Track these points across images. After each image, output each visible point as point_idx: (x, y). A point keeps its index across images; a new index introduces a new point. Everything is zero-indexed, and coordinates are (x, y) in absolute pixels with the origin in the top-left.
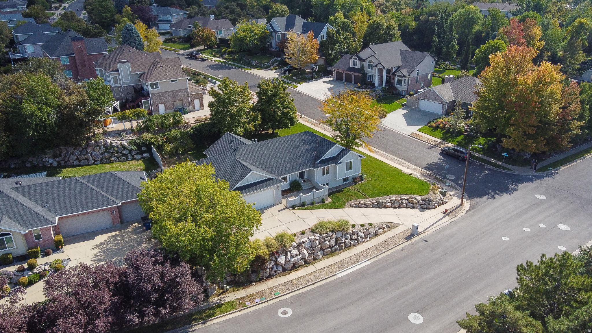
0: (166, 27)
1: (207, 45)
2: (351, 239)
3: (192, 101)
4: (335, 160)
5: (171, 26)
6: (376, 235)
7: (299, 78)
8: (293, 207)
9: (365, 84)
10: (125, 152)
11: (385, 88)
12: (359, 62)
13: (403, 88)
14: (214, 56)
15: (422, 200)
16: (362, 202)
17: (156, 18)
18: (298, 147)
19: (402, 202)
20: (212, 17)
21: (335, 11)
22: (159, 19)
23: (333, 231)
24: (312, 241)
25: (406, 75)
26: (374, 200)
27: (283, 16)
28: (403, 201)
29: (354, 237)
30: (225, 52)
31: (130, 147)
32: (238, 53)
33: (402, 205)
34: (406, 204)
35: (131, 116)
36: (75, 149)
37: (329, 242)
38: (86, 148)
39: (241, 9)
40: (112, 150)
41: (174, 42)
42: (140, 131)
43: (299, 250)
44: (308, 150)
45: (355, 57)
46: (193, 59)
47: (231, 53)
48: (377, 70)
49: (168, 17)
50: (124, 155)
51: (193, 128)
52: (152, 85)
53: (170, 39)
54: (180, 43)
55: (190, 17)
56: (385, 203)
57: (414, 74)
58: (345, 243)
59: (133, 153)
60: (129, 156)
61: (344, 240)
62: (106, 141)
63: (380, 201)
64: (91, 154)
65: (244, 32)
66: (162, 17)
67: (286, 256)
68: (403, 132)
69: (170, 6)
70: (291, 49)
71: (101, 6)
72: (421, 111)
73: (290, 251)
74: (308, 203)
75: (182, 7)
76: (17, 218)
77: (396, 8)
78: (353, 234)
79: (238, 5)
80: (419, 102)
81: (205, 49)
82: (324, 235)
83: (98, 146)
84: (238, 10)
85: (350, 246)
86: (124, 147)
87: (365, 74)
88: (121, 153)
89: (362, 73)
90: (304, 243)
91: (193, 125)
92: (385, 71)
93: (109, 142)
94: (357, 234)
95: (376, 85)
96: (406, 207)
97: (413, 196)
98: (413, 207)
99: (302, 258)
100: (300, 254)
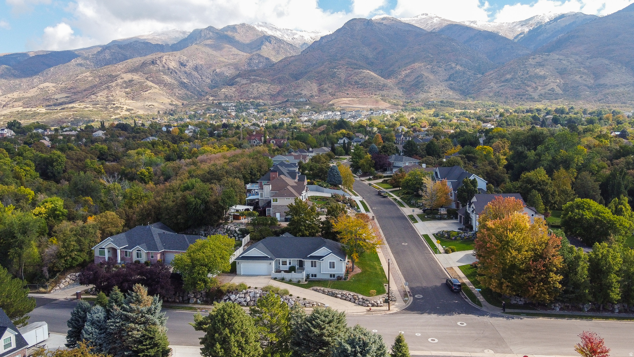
4: (321, 258)
5: (398, 171)
8: (275, 278)
9: (466, 227)
16: (322, 289)
17: (390, 164)
19: (348, 297)
20: (424, 165)
26: (330, 290)
31: (239, 232)
34: (351, 299)
35: (246, 214)
36: (214, 228)
38: (218, 229)
49: (401, 164)
53: (386, 181)
56: (337, 294)
63: (334, 292)
66: (396, 164)
67: (236, 296)
68: (444, 265)
69: (412, 155)
73: (239, 294)
74: (287, 279)
78: (286, 299)
86: (235, 232)
87: (467, 218)
93: (229, 227)
95: (474, 229)
96: (350, 301)
97: (358, 295)
98: (354, 302)
99: (245, 301)
100: (245, 298)
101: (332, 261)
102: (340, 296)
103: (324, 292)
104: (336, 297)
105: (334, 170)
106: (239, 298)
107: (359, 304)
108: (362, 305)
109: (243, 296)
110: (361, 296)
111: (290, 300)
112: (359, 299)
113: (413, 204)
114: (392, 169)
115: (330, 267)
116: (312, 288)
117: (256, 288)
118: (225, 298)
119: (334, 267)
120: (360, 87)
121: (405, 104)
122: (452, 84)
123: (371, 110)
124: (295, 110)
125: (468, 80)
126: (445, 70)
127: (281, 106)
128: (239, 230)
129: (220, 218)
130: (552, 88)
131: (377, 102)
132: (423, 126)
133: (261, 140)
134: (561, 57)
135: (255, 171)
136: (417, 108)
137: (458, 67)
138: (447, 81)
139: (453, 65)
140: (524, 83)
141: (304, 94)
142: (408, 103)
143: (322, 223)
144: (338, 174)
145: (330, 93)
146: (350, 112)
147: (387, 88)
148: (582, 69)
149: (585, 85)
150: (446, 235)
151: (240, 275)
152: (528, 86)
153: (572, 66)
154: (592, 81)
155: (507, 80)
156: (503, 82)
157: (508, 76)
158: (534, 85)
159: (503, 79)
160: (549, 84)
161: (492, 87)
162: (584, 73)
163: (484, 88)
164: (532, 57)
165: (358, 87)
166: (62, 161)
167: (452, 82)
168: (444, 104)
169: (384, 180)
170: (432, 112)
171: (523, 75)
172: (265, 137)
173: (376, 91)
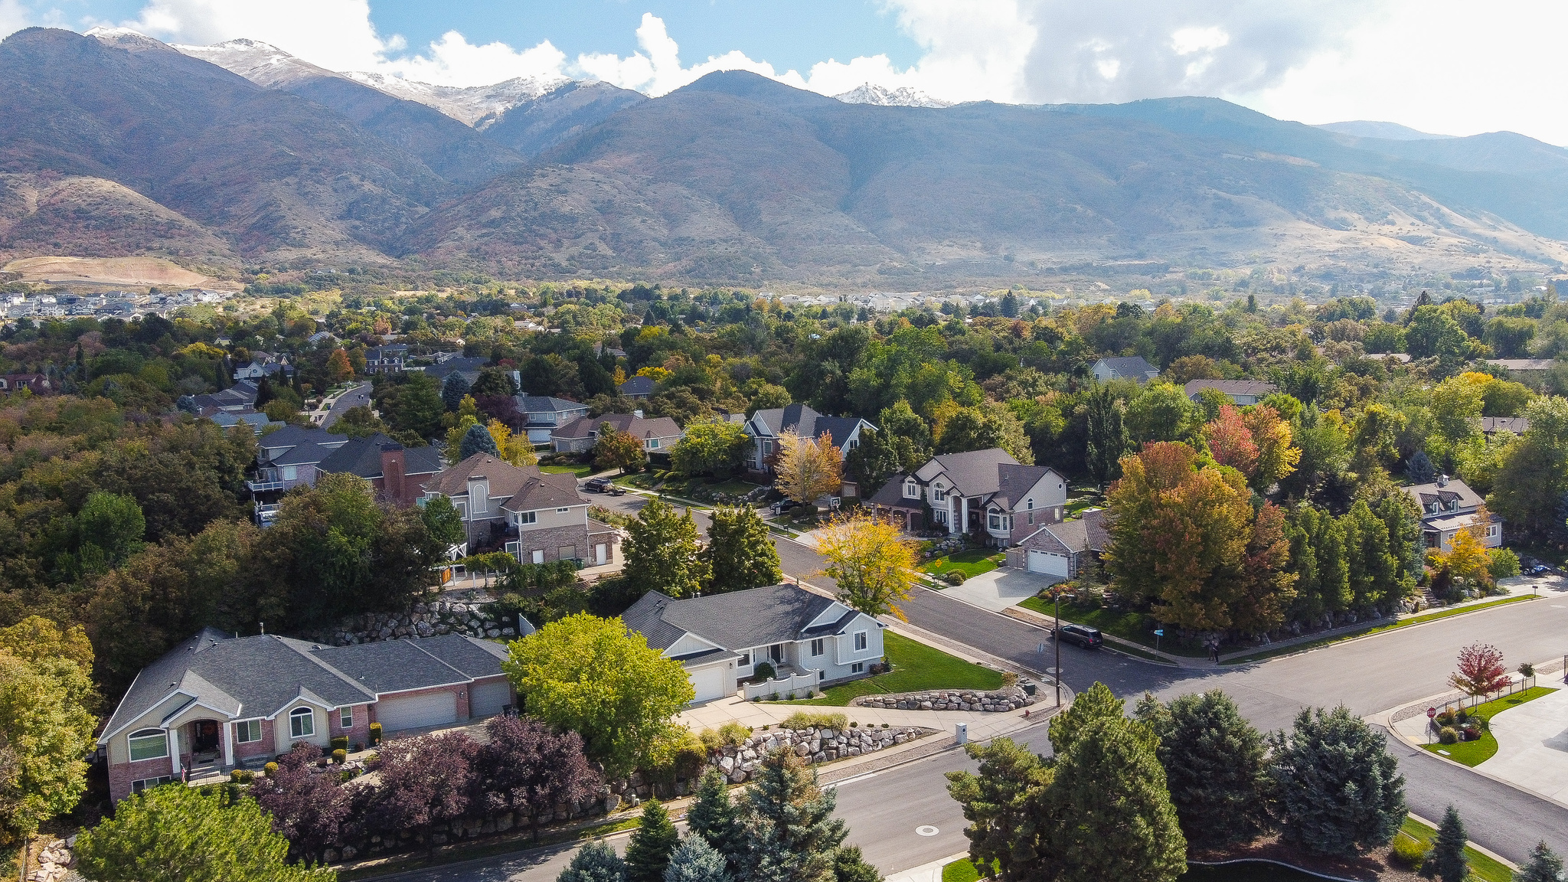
0: (544, 436)
1: (626, 468)
2: (849, 745)
3: (593, 547)
4: (833, 628)
5: (554, 433)
6: (895, 743)
7: (802, 522)
8: (756, 700)
9: (930, 528)
10: (473, 623)
11: (967, 534)
12: (918, 488)
13: (1001, 533)
14: (639, 486)
15: (987, 696)
16: (879, 698)
17: (523, 418)
18: (770, 607)
19: (950, 701)
20: (639, 413)
21: (895, 398)
22: (530, 419)
23: (816, 727)
24: (779, 740)
25: (1006, 508)
26: (901, 696)
27: (778, 406)
28: (953, 698)
29: (853, 741)
30: (661, 479)
31: (483, 615)
32: (686, 479)
33: (951, 705)
34: (959, 704)
35: (488, 563)
36: (391, 617)
37: (809, 743)
38: (409, 616)
39: (702, 399)
40: (452, 620)
41: (559, 464)
42: (499, 589)
43: (756, 751)
44: (787, 613)
45: (910, 478)
46: (596, 492)
47: (672, 480)
48: (950, 500)
49: (549, 416)
50: (471, 628)
51: (591, 589)
52: (524, 516)
53: (551, 458)
54: (570, 466)
55: (593, 415)
56: (921, 701)
57: (1021, 507)
58: (837, 748)
59: (488, 625)
60: (480, 630)
61: (834, 744)
62: (444, 603)
63: (912, 698)
64: (416, 626)
65: (699, 436)
66: (537, 416)
67: (734, 758)
68: (990, 608)
69: (554, 395)
70: (788, 466)
71: (416, 397)
72: (1032, 573)
73: (742, 752)
74: (783, 695)
75: (577, 397)
76: (319, 690)
77: (1028, 393)
78: (853, 736)
79: (695, 391)
80: (1027, 556)
81: (621, 475)
82: (799, 732)
83: (429, 611)
84: (694, 399)
85: (847, 756)
86: (472, 615)
87: (928, 510)
88: (467, 625)
89: (924, 509)
90: (765, 741)
91: (592, 585)
92: (964, 502)
93: (448, 605)
94: (860, 736)
95: (952, 529)
96: (958, 709)
97: (974, 691)
98: (971, 709)
101: (861, 631)
102: (928, 704)
103: (887, 705)
104: (920, 708)
106: (744, 760)
109: (751, 753)
110: (981, 694)
111: (863, 734)
112: (980, 699)
114: (527, 430)
115: (856, 648)
116: (850, 702)
117: (765, 728)
118: (708, 771)
121: (246, 275)
125: (397, 218)
126: (336, 191)
130: (591, 244)
131: (162, 269)
134: (597, 176)
136: (289, 286)
137: (368, 186)
138: (341, 218)
139: (355, 180)
140: (530, 230)
142: (255, 273)
149: (655, 240)
152: (542, 236)
153: (623, 197)
155: (493, 221)
156: (485, 226)
157: (495, 213)
159: (483, 219)
161: (461, 238)
163: (442, 240)
167: (357, 223)
168: (359, 278)
171: (526, 211)
173: (149, 241)
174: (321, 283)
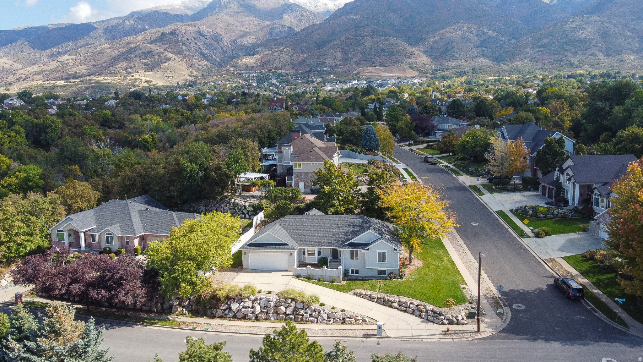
1: (454, 153)
2: (311, 315)
4: (364, 245)
5: (443, 134)
6: (344, 322)
7: (499, 188)
8: (299, 276)
10: (244, 211)
11: (577, 208)
13: (600, 210)
15: (432, 310)
16: (369, 293)
19: (409, 307)
20: (477, 126)
23: (292, 299)
24: (268, 301)
26: (381, 295)
28: (411, 306)
30: (458, 158)
31: (249, 208)
33: (408, 310)
34: (414, 311)
35: (259, 184)
41: (432, 148)
43: (253, 304)
45: (558, 168)
48: (571, 184)
49: (446, 127)
56: (392, 302)
59: (250, 213)
60: (247, 215)
62: (235, 200)
63: (387, 298)
66: (441, 127)
69: (458, 117)
72: (600, 239)
73: (245, 302)
78: (315, 311)
80: (599, 227)
81: (448, 156)
82: (281, 300)
83: (229, 203)
85: (307, 322)
86: (245, 207)
90: (260, 299)
92: (577, 186)
94: (320, 312)
95: (570, 202)
96: (412, 314)
97: (426, 304)
98: (420, 316)
99: (253, 313)
100: (252, 308)
101: (382, 251)
102: (396, 305)
103: (371, 299)
104: (390, 306)
105: (369, 131)
106: (244, 307)
107: (427, 319)
108: (433, 322)
109: (250, 304)
110: (430, 307)
111: (322, 312)
112: (427, 311)
113: (472, 172)
114: (436, 133)
115: (379, 260)
116: (353, 292)
117: (269, 293)
118: (224, 308)
119: (384, 259)
120: (387, 56)
121: (434, 72)
122: (483, 51)
123: (398, 78)
124: (318, 80)
125: (502, 46)
126: (477, 36)
127: (304, 76)
128: (250, 205)
129: (224, 188)
130: (593, 53)
131: (404, 70)
132: (458, 92)
133: (282, 106)
134: (603, 19)
135: (274, 135)
136: (447, 76)
137: (491, 33)
138: (478, 47)
139: (486, 30)
140: (562, 48)
141: (327, 64)
142: (437, 71)
143: (363, 196)
144: (375, 137)
145: (354, 62)
146: (376, 80)
147: (415, 56)
148: (626, 32)
149: (630, 49)
150: (531, 212)
151: (248, 271)
152: (567, 51)
153: (615, 29)
154: (637, 45)
155: (544, 45)
156: (540, 47)
157: (546, 41)
158: (574, 50)
159: (539, 44)
160: (590, 48)
161: (528, 53)
162: (628, 36)
163: (519, 54)
164: (572, 19)
165: (384, 56)
166: (56, 127)
167: (484, 49)
168: (476, 72)
169: (428, 146)
170: (464, 79)
171: (561, 39)
172: (286, 103)
173: (403, 60)
174: (460, 74)
